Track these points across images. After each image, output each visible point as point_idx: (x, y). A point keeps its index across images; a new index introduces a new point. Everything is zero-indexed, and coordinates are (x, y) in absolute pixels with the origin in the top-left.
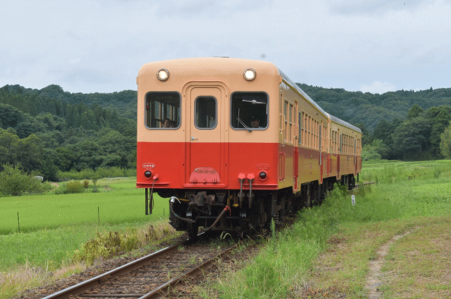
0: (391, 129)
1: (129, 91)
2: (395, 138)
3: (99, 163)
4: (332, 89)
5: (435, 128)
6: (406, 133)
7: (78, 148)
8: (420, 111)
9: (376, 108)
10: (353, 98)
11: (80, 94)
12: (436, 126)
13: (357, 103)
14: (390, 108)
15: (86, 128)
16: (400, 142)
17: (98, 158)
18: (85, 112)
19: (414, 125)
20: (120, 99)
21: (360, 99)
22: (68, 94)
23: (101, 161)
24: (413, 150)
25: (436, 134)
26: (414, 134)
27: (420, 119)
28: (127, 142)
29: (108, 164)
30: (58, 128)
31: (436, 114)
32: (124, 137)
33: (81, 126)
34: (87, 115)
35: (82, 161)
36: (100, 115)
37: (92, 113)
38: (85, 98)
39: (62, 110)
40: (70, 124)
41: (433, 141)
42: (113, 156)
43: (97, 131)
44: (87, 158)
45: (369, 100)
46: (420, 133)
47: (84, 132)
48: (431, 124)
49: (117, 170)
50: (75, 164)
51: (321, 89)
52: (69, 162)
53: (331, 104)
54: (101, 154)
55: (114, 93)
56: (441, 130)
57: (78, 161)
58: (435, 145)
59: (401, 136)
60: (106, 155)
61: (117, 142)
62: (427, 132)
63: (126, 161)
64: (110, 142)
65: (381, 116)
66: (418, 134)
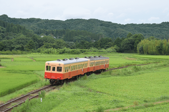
0: (121, 41)
1: (33, 18)
2: (122, 45)
3: (13, 48)
4: (107, 22)
5: (136, 42)
6: (125, 43)
7: (6, 42)
8: (131, 35)
9: (122, 30)
10: (114, 26)
11: (14, 18)
12: (136, 41)
13: (115, 27)
14: (127, 30)
15: (13, 33)
16: (123, 46)
17: (13, 46)
18: (14, 27)
19: (129, 40)
20: (29, 21)
21: (117, 26)
22: (10, 18)
23: (14, 47)
24: (128, 49)
25: (136, 44)
26: (128, 44)
27: (131, 38)
28: (27, 39)
29: (17, 49)
30: (3, 32)
31: (137, 37)
32: (26, 38)
33: (12, 32)
34: (14, 28)
35: (7, 47)
36: (19, 28)
37: (16, 27)
38: (16, 20)
39: (6, 25)
40: (8, 31)
41: (135, 47)
42: (18, 46)
43: (17, 34)
44: (9, 46)
45: (120, 27)
46: (131, 43)
47: (13, 34)
48: (135, 40)
49: (19, 51)
50: (4, 48)
51: (103, 21)
52: (2, 47)
53: (106, 27)
54: (14, 45)
55: (27, 19)
56: (138, 43)
57: (5, 47)
58: (135, 48)
59: (124, 44)
60: (16, 45)
61: (23, 39)
62: (133, 43)
63: (24, 48)
64: (21, 39)
65: (124, 33)
66: (130, 44)
